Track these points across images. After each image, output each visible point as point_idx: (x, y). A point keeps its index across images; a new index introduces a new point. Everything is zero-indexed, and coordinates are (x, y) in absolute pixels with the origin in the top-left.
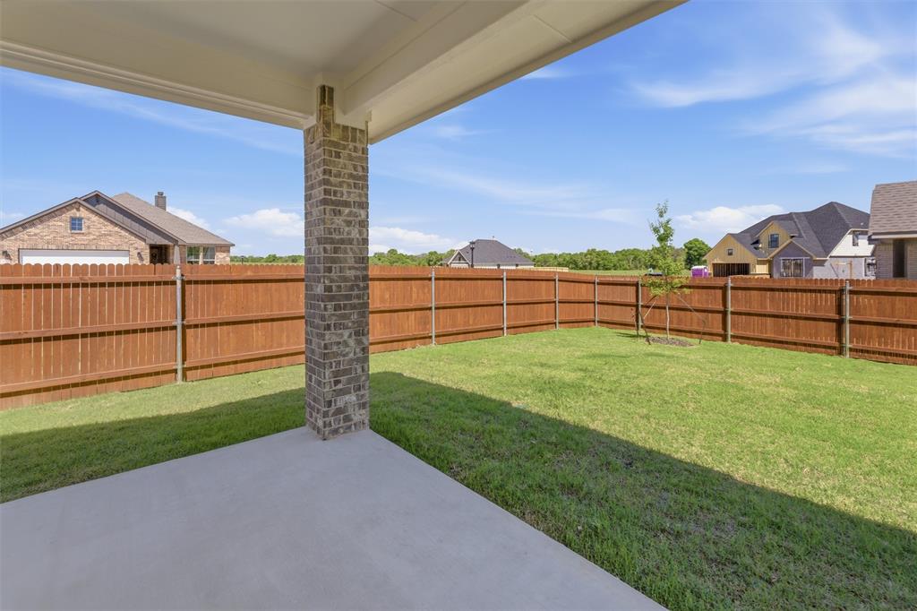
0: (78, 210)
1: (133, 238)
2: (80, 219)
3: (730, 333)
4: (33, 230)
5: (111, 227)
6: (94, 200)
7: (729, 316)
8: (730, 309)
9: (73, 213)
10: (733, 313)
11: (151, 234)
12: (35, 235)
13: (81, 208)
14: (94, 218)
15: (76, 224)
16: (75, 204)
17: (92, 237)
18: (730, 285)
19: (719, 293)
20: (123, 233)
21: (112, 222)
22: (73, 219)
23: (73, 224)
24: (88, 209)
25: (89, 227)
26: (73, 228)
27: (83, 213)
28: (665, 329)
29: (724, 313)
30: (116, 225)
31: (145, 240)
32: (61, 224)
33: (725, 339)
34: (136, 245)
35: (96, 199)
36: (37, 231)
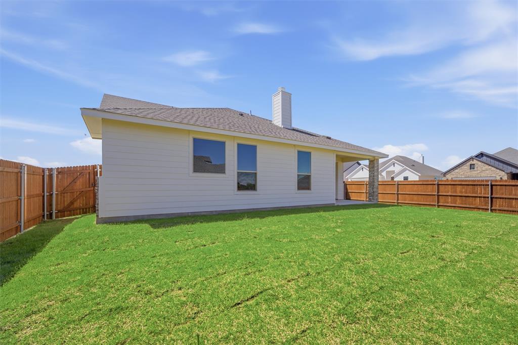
0: (473, 161)
4: (456, 171)
5: (487, 167)
6: (480, 156)
9: (471, 162)
11: (510, 168)
14: (480, 163)
16: (471, 158)
20: (493, 168)
26: (471, 169)
27: (475, 162)
31: (504, 171)
32: (466, 167)
35: (482, 155)
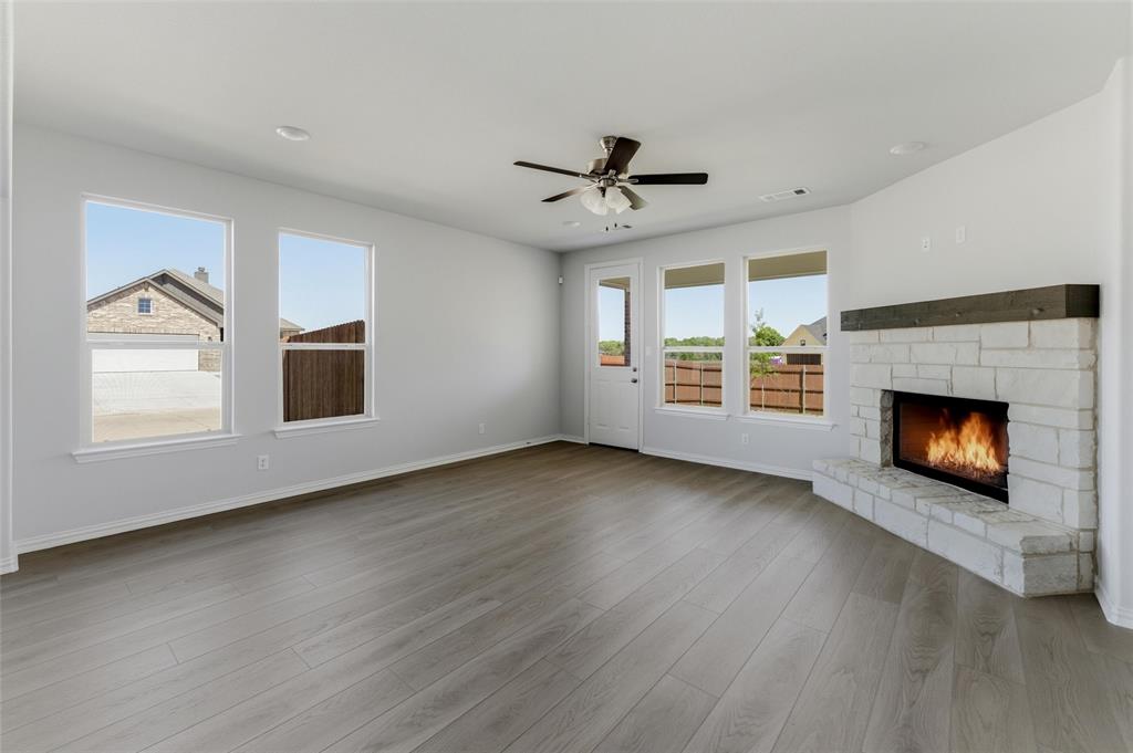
1: (204, 321)
2: (148, 301)
3: (804, 407)
7: (804, 394)
8: (805, 389)
10: (807, 392)
12: (101, 317)
13: (150, 289)
15: (144, 305)
17: (160, 320)
18: (805, 371)
19: (798, 376)
21: (182, 304)
22: (141, 300)
23: (140, 306)
24: (157, 289)
25: (157, 309)
28: (761, 406)
29: (801, 392)
30: (187, 307)
33: (801, 411)
34: (206, 329)
36: (104, 313)
